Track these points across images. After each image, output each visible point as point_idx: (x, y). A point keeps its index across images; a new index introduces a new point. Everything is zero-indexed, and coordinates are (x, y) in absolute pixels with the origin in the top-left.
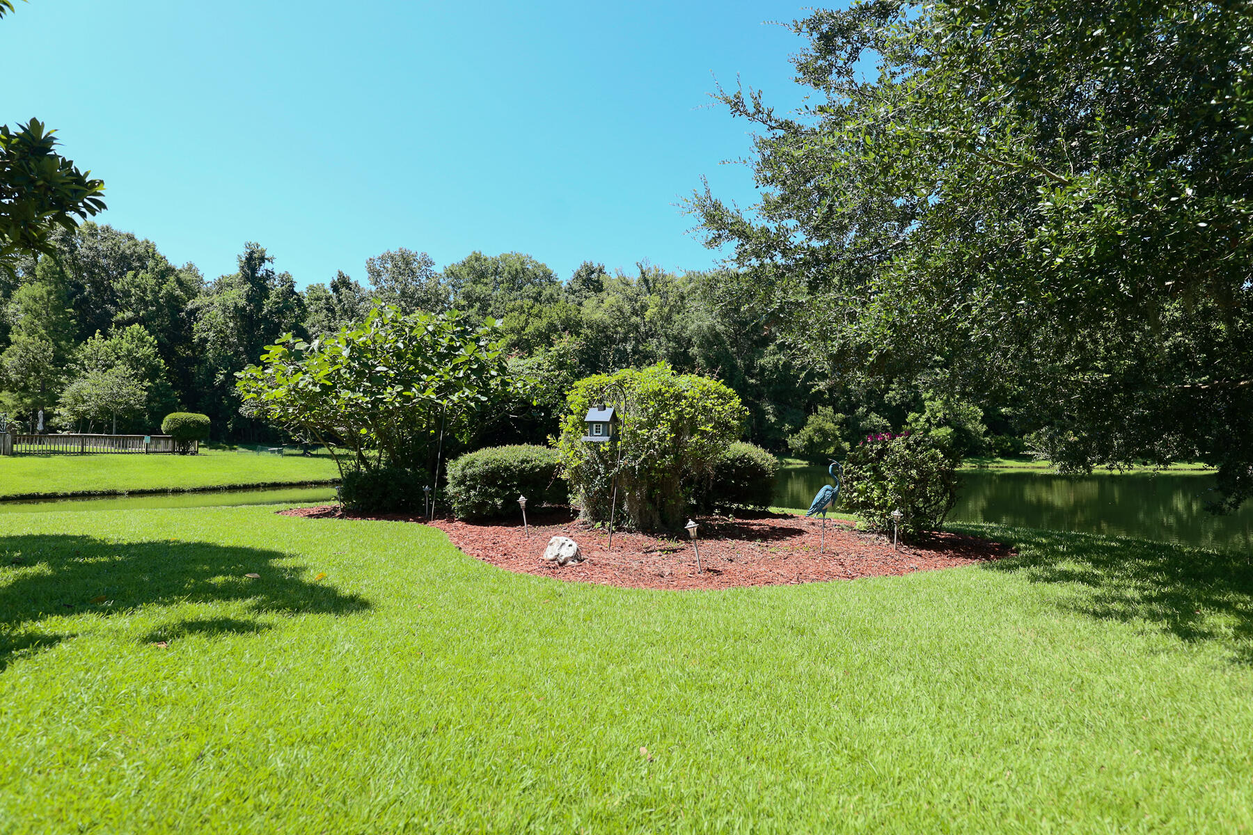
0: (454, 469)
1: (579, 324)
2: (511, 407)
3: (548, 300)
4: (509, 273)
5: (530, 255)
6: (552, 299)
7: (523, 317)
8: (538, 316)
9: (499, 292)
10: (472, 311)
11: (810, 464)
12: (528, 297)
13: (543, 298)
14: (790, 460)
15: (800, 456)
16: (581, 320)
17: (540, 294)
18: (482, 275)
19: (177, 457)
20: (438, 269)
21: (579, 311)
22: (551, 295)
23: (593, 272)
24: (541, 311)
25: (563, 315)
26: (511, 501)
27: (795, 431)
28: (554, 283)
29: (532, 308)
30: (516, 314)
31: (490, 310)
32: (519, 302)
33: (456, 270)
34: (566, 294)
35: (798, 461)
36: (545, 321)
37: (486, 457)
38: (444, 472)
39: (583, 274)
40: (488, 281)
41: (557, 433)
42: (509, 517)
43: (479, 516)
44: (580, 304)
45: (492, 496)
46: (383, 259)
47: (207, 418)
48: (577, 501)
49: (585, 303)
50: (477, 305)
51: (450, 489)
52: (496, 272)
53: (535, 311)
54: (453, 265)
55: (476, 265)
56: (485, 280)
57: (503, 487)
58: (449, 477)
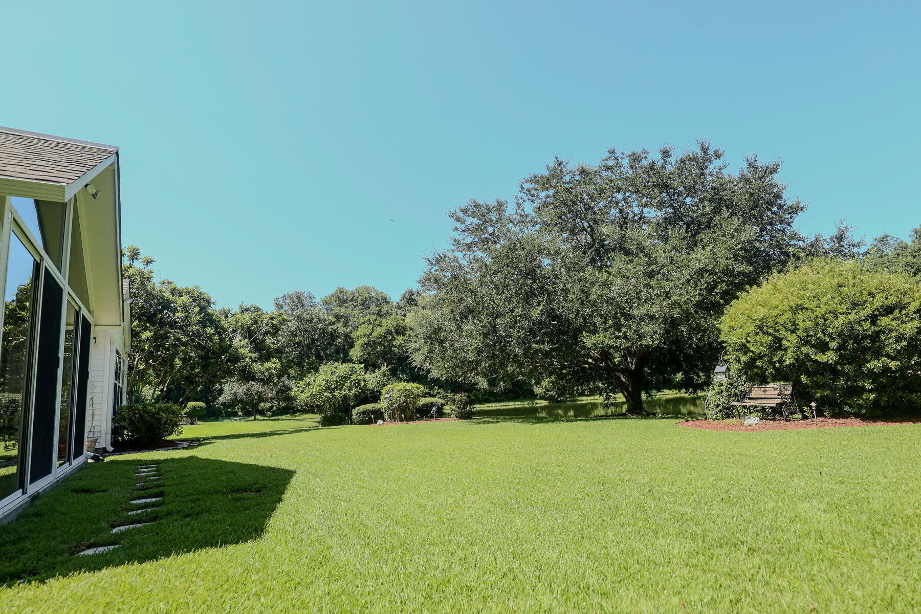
0: (354, 411)
1: (404, 329)
2: (368, 392)
3: (385, 314)
4: (362, 300)
5: (374, 286)
6: (388, 314)
7: (370, 327)
8: (380, 325)
9: (355, 312)
10: (339, 325)
11: (549, 402)
12: (373, 314)
13: (382, 313)
14: (538, 401)
15: (542, 398)
16: (406, 326)
17: (380, 311)
18: (345, 301)
19: (190, 426)
20: (318, 300)
21: (404, 320)
22: (387, 311)
23: (413, 295)
24: (381, 322)
25: (395, 324)
26: (370, 418)
27: (538, 383)
28: (389, 303)
29: (375, 320)
30: (366, 325)
31: (350, 323)
32: (367, 318)
33: (328, 300)
34: (396, 310)
35: (543, 401)
36: (384, 328)
37: (363, 408)
38: (351, 413)
39: (407, 296)
40: (348, 305)
41: (380, 400)
42: (370, 422)
43: (362, 423)
44: (405, 315)
45: (365, 417)
46: (284, 297)
47: (204, 404)
48: (386, 416)
49: (408, 314)
50: (342, 320)
51: (354, 417)
52: (352, 300)
53: (377, 322)
54: (326, 297)
55: (340, 296)
56: (346, 305)
57: (368, 415)
58: (353, 414)
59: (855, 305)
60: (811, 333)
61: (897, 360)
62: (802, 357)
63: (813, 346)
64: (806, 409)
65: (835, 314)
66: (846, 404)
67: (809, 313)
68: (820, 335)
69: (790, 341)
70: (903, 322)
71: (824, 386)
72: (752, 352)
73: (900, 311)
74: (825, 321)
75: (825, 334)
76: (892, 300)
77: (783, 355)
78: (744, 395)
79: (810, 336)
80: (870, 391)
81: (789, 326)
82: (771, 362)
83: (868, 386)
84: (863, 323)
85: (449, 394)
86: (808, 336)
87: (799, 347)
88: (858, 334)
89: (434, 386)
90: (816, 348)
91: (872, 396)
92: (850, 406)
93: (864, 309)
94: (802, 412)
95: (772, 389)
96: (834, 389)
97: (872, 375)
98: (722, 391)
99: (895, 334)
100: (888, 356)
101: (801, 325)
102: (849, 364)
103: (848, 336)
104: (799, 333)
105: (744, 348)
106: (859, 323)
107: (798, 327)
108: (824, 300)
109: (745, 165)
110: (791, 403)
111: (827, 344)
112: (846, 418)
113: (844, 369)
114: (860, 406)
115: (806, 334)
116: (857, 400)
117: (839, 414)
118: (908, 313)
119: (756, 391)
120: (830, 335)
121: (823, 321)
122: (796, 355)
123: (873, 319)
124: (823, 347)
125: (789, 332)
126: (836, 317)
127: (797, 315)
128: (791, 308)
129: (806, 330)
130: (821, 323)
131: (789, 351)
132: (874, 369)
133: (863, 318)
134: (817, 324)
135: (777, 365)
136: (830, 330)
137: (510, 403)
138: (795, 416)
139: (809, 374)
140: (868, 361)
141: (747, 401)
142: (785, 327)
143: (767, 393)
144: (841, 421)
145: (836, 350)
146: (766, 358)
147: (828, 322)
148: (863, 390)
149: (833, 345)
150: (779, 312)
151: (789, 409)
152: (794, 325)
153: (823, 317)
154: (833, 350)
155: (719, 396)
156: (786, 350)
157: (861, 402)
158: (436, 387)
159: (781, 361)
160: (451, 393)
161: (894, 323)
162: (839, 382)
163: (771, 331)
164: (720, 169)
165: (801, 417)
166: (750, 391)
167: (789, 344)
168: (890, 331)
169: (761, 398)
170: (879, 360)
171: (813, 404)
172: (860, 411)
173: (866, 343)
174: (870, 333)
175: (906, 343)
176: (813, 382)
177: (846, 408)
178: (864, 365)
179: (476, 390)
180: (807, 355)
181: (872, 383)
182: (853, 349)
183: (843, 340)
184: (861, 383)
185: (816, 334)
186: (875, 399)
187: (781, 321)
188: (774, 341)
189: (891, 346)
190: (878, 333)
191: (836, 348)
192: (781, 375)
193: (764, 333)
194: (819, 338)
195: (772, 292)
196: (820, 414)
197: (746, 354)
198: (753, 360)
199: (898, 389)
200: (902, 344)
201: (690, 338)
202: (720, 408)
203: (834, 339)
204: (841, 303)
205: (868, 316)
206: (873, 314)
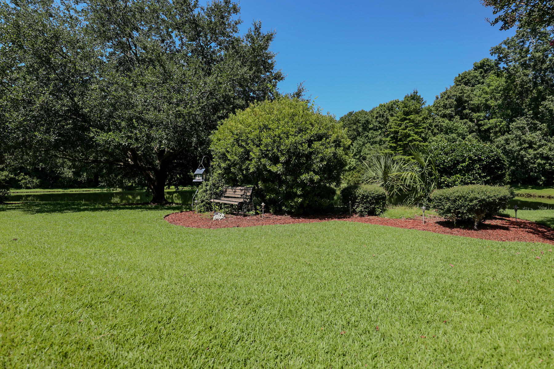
59: (300, 131)
60: (270, 148)
61: (319, 175)
62: (261, 167)
63: (270, 159)
64: (258, 207)
65: (287, 135)
66: (284, 204)
67: (271, 132)
68: (275, 150)
69: (255, 152)
70: (326, 148)
71: (273, 191)
72: (229, 160)
73: (326, 140)
74: (280, 139)
75: (278, 150)
76: (322, 131)
77: (249, 164)
78: (222, 194)
79: (269, 151)
80: (299, 196)
81: (256, 142)
82: (241, 170)
83: (299, 193)
84: (303, 144)
85: (34, 180)
86: (267, 150)
87: (260, 159)
88: (299, 153)
89: (19, 173)
90: (271, 161)
91: (300, 200)
92: (286, 207)
93: (305, 134)
94: (256, 209)
95: (240, 191)
96: (278, 193)
97: (303, 185)
98: (207, 190)
99: (320, 155)
100: (314, 171)
101: (264, 141)
102: (290, 175)
103: (294, 153)
104: (262, 147)
105: (224, 157)
106: (301, 144)
107: (262, 142)
108: (282, 123)
109: (253, 28)
110: (249, 202)
111: (278, 158)
112: (282, 215)
113: (286, 178)
114: (292, 207)
115: (266, 149)
116: (291, 202)
117: (279, 212)
118: (330, 142)
119: (230, 192)
120: (281, 152)
121: (279, 139)
122: (257, 165)
123: (310, 142)
124: (275, 160)
125: (255, 146)
126: (288, 138)
127: (263, 132)
128: (260, 127)
129: (267, 145)
130: (277, 140)
131: (253, 161)
132: (304, 180)
133: (304, 141)
134: (274, 141)
135: (244, 172)
136: (282, 147)
137: (91, 189)
138: (251, 212)
139: (264, 181)
140: (302, 174)
141: (223, 198)
142: (253, 142)
143: (236, 193)
144: (279, 217)
145: (283, 164)
146: (238, 166)
147: (282, 141)
148: (296, 195)
149: (282, 159)
150: (251, 129)
151: (248, 207)
152: (259, 141)
153: (279, 137)
154: (282, 163)
155: (204, 194)
156: (251, 160)
157: (293, 204)
158: (21, 174)
159: (247, 169)
160: (37, 179)
161: (321, 147)
162: (282, 188)
163: (243, 144)
164: (236, 24)
165: (254, 213)
166: (226, 191)
167: (253, 156)
168: (318, 153)
169: (231, 197)
170: (308, 174)
171: (263, 204)
172: (291, 210)
173: (303, 160)
174: (306, 153)
175: (325, 163)
176: (265, 187)
177: (283, 208)
178: (299, 176)
179: (62, 178)
180: (265, 165)
181: (302, 190)
182: (294, 164)
183: (289, 156)
184: (295, 190)
185: (273, 149)
186: (301, 202)
187: (251, 136)
188: (245, 152)
189: (317, 165)
190: (311, 153)
191: (284, 162)
192: (247, 180)
193: (239, 145)
194: (274, 153)
195: (250, 114)
196: (267, 211)
197: (225, 161)
198: (229, 166)
199: (315, 195)
200: (323, 163)
201: (196, 149)
202: (204, 203)
203: (283, 154)
204: (292, 127)
205: (307, 140)
206: (310, 139)
